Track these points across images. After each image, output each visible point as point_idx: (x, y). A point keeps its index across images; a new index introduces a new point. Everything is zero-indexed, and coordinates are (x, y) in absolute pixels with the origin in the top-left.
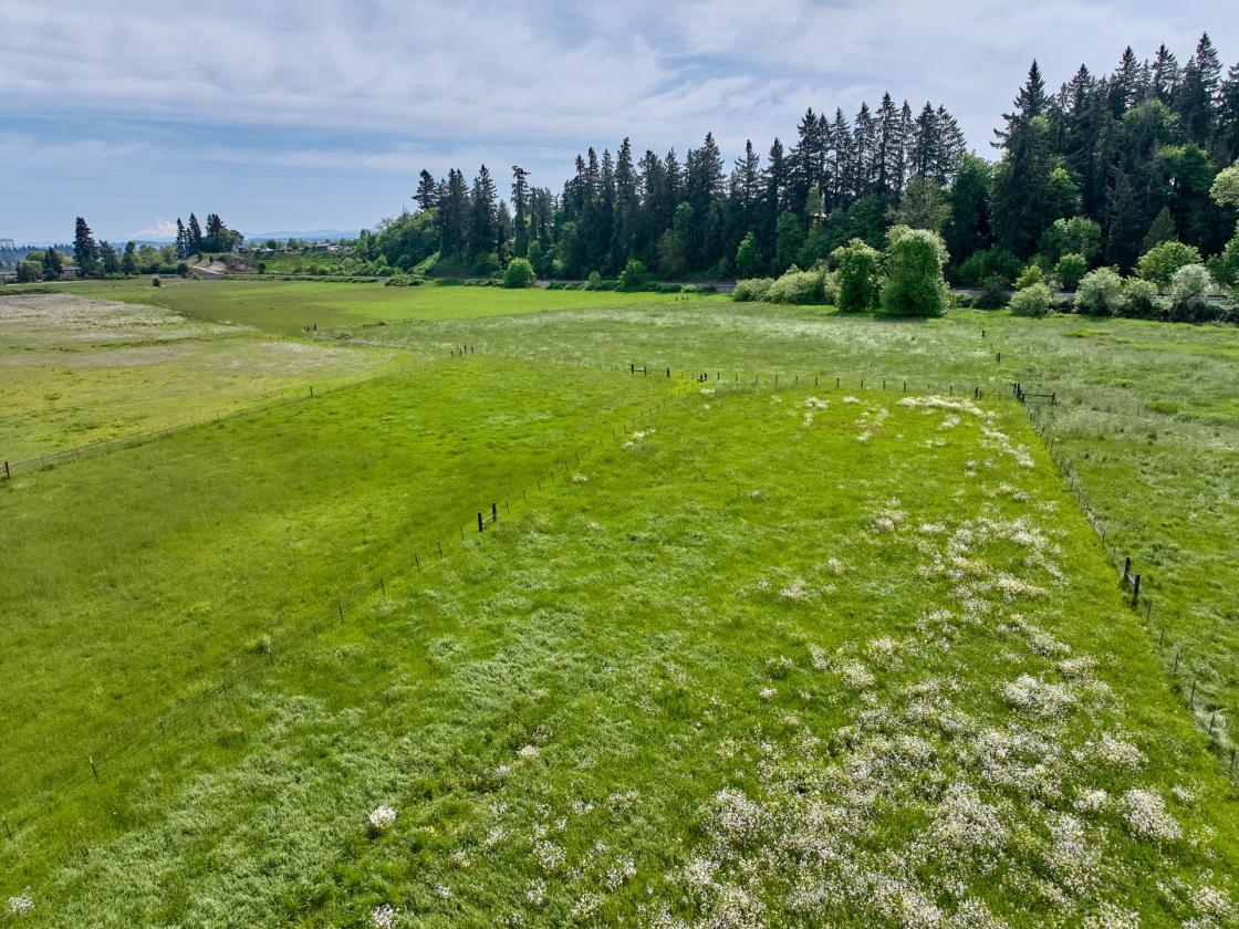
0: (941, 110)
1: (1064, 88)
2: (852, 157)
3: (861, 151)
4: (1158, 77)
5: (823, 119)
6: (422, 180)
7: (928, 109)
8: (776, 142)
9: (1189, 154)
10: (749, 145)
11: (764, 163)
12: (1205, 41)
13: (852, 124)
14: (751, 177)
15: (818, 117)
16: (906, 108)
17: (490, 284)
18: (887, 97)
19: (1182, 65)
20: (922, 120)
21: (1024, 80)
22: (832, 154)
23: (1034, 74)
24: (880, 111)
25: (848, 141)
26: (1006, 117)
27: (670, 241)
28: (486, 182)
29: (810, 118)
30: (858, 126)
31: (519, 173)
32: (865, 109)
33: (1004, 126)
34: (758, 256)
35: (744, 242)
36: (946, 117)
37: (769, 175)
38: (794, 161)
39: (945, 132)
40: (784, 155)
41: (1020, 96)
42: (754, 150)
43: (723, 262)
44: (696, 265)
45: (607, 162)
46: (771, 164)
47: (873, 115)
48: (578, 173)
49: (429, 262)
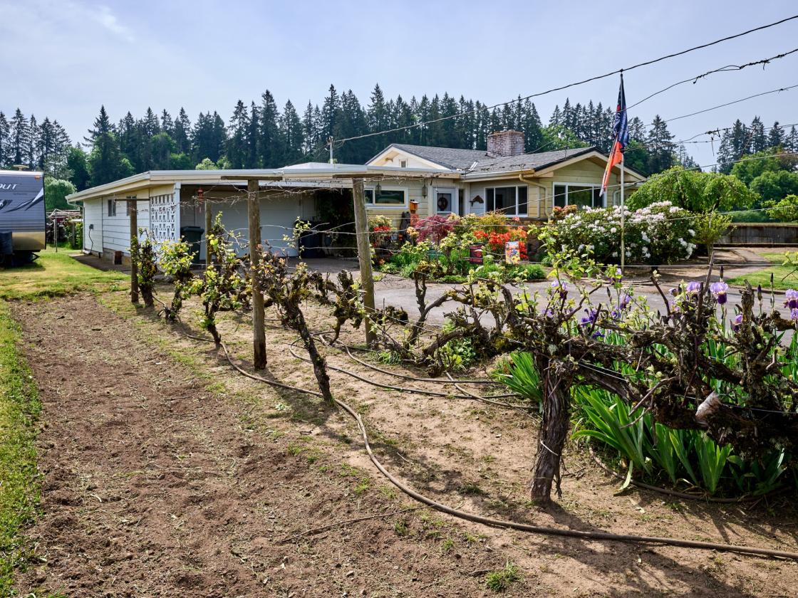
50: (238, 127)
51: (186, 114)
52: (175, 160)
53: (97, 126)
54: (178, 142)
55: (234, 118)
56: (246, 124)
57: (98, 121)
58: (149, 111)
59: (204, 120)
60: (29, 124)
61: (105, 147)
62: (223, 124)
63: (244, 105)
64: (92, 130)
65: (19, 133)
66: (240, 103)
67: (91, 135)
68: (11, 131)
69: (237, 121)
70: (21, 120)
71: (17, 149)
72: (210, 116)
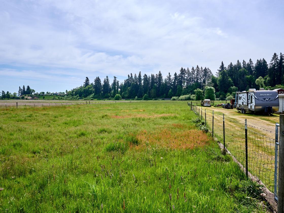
0: (208, 68)
1: (228, 66)
2: (191, 76)
3: (193, 75)
4: (243, 65)
5: (185, 69)
6: (86, 79)
7: (206, 68)
8: (176, 73)
9: (250, 77)
10: (169, 73)
11: (173, 77)
12: (250, 60)
13: (191, 71)
14: (170, 79)
15: (184, 69)
16: (202, 68)
17: (110, 99)
18: (198, 66)
19: (247, 63)
20: (204, 70)
21: (221, 64)
22: (186, 75)
23: (222, 63)
24: (196, 68)
25: (190, 73)
26: (218, 70)
27: (153, 91)
28: (107, 79)
29: (182, 69)
30: (192, 70)
31: (115, 78)
32: (193, 68)
33: (218, 72)
34: (173, 93)
35: (170, 91)
36: (209, 69)
37: (174, 79)
38: (179, 76)
39: (209, 72)
40: (177, 75)
41: (220, 67)
42: (170, 74)
43: (165, 95)
44: (158, 95)
45: (135, 76)
46: (174, 77)
47: (195, 69)
48: (128, 78)
49: (91, 96)
50: (274, 64)
51: (252, 60)
52: (247, 78)
53: (220, 68)
54: (249, 72)
55: (272, 60)
56: (278, 62)
57: (221, 67)
58: (238, 61)
59: (259, 62)
60: (200, 70)
61: (223, 75)
62: (266, 63)
63: (277, 55)
64: (219, 70)
65: (197, 72)
66: (275, 54)
67: (218, 71)
68: (195, 72)
69: (273, 61)
70: (198, 69)
71: (197, 77)
72: (261, 60)
